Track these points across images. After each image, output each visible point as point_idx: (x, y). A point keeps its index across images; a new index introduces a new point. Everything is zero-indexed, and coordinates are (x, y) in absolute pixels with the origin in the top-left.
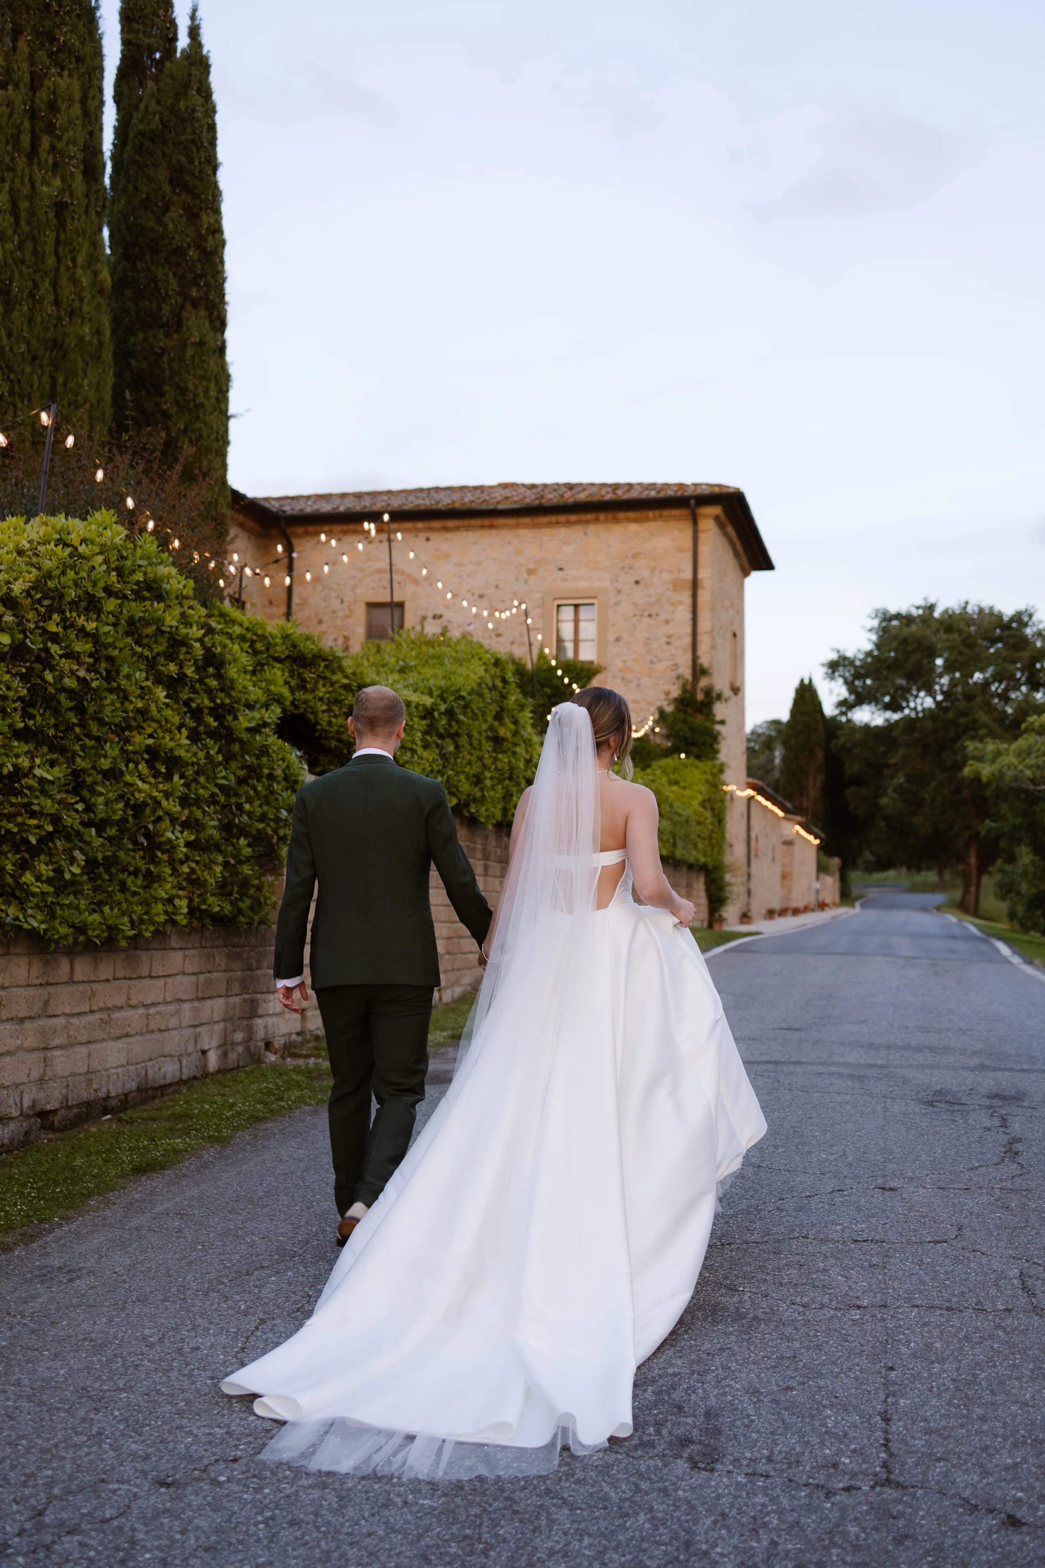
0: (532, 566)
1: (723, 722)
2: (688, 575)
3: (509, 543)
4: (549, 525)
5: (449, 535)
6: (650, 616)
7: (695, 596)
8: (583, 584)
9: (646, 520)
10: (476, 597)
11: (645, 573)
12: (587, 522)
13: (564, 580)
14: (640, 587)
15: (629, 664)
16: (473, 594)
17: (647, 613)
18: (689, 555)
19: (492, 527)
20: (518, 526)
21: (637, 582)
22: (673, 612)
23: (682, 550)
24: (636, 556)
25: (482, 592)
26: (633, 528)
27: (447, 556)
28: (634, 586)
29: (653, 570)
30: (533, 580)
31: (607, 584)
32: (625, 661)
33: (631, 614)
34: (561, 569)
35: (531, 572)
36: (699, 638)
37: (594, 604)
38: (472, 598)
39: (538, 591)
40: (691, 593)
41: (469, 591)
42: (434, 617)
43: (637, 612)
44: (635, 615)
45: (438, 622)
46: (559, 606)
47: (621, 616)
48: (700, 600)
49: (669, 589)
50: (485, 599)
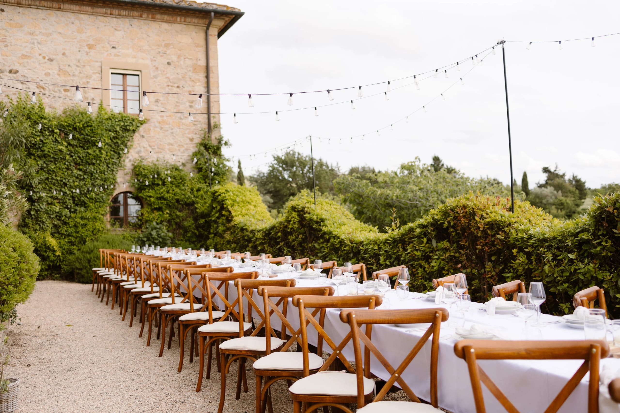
0: (91, 42)
1: (228, 160)
2: (203, 63)
3: (73, 23)
4: (104, 15)
5: (21, 10)
6: (178, 87)
7: (207, 77)
8: (131, 60)
9: (174, 22)
10: (46, 60)
11: (174, 58)
12: (133, 17)
13: (116, 55)
14: (171, 67)
15: (165, 118)
16: (44, 58)
17: (176, 85)
18: (202, 50)
19: (59, 9)
20: (80, 12)
21: (169, 64)
22: (193, 86)
23: (198, 46)
24: (167, 45)
25: (52, 57)
26: (165, 26)
27: (21, 26)
28: (167, 66)
29: (179, 57)
30: (92, 52)
31: (148, 62)
32: (162, 116)
33: (166, 84)
34: (114, 47)
35: (90, 47)
36: (212, 105)
37: (138, 75)
38: (43, 61)
39: (97, 62)
40: (205, 74)
41: (40, 55)
42: (10, 72)
43: (170, 84)
44: (168, 86)
45: (15, 75)
46: (112, 73)
47: (158, 85)
48: (212, 80)
49: (190, 70)
50: (54, 62)
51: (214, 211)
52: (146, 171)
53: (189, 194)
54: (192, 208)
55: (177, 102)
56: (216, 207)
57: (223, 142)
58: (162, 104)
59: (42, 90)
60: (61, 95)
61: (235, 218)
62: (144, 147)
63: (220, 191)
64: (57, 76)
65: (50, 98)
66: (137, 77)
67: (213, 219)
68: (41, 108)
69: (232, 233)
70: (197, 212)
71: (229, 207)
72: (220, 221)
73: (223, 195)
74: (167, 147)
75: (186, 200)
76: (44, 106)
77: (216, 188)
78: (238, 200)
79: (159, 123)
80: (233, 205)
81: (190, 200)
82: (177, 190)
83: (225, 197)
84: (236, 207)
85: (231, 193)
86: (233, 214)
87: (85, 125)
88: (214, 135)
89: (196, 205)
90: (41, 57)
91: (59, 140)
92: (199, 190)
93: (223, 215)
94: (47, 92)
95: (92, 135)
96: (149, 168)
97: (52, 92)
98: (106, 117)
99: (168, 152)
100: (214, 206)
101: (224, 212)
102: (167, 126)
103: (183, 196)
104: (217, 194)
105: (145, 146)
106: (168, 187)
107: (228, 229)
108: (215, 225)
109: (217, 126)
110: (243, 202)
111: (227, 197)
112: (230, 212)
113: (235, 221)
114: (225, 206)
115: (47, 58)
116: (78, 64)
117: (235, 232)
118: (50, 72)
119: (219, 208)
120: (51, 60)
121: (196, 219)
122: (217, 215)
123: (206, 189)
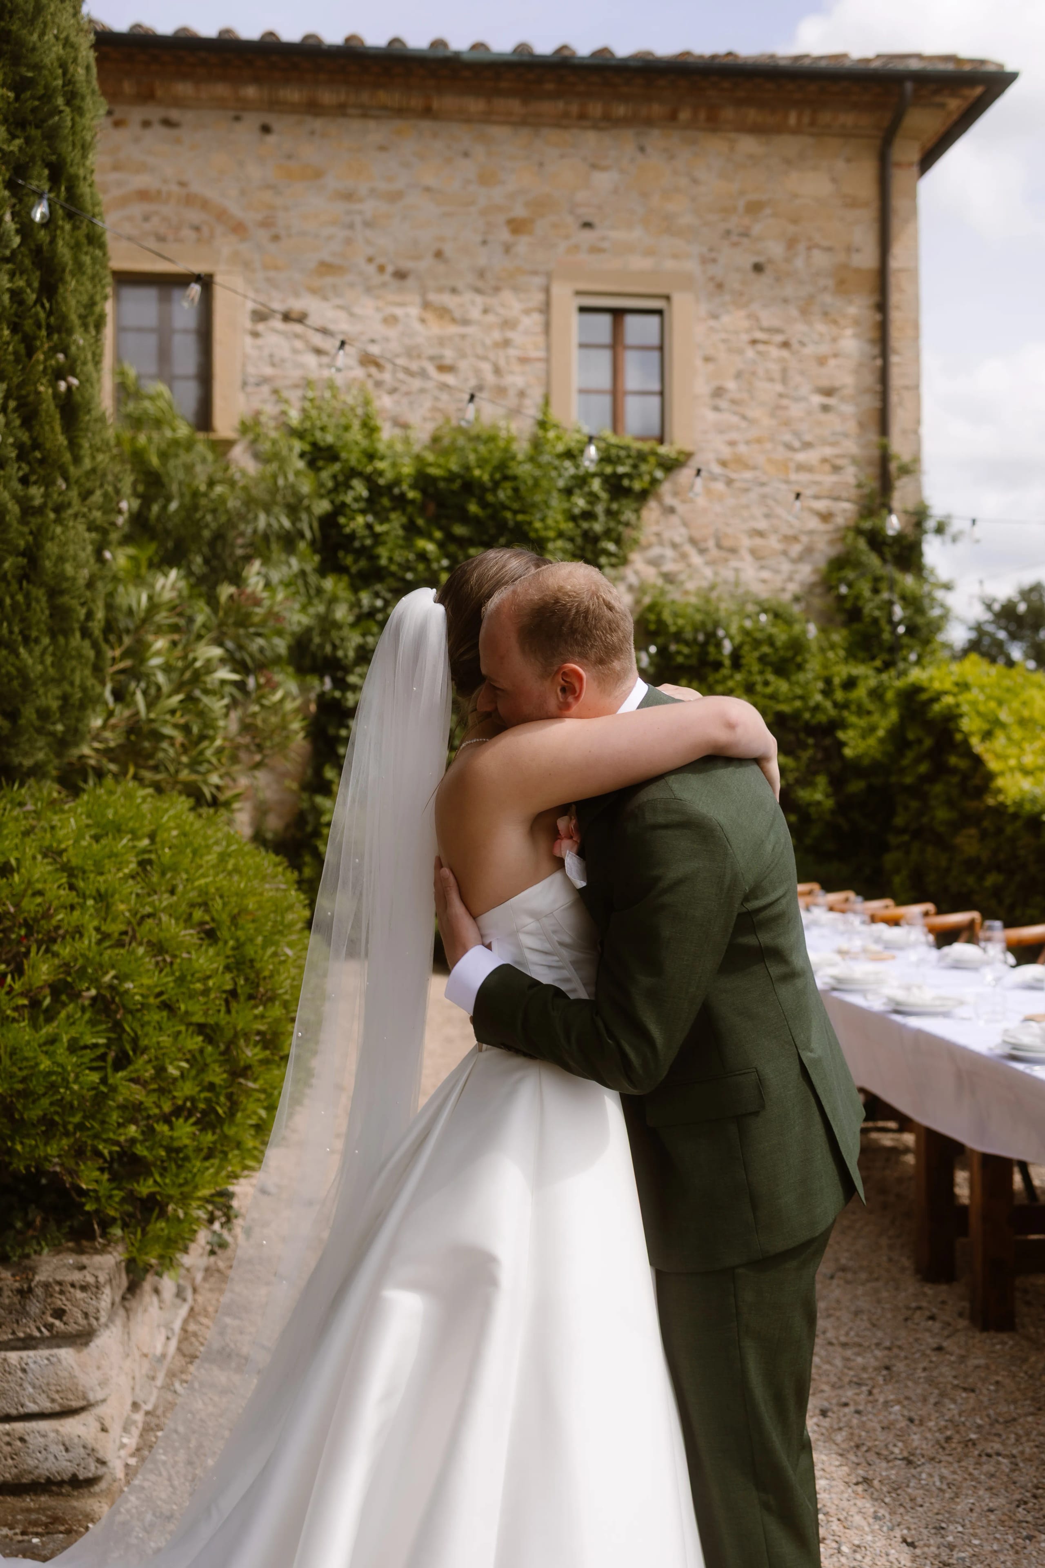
0: (520, 211)
1: (948, 587)
2: (867, 259)
3: (466, 155)
4: (561, 122)
5: (318, 124)
6: (786, 345)
7: (882, 307)
8: (639, 263)
9: (779, 129)
10: (387, 277)
11: (775, 249)
12: (649, 122)
13: (595, 250)
14: (766, 279)
15: (742, 449)
16: (381, 269)
17: (779, 338)
18: (868, 215)
19: (427, 113)
20: (487, 118)
21: (758, 268)
22: (834, 340)
23: (852, 203)
24: (754, 208)
25: (406, 264)
26: (748, 144)
27: (318, 174)
28: (752, 276)
29: (791, 243)
30: (523, 245)
31: (691, 266)
32: (732, 444)
33: (745, 337)
34: (587, 225)
35: (517, 226)
36: (894, 398)
37: (659, 312)
38: (377, 279)
39: (535, 273)
40: (874, 299)
41: (370, 260)
42: (287, 317)
43: (759, 335)
44: (754, 342)
45: (297, 328)
46: (583, 310)
47: (724, 341)
48: (896, 316)
49: (825, 288)
50: (411, 282)
51: (910, 756)
52: (681, 622)
53: (818, 697)
54: (827, 742)
55: (781, 396)
56: (920, 741)
57: (930, 524)
58: (733, 402)
59: (373, 370)
60: (430, 385)
61: (1000, 782)
62: (674, 546)
63: (937, 685)
64: (417, 326)
65: (396, 396)
66: (654, 320)
67: (908, 780)
68: (370, 428)
69: (984, 835)
70: (842, 757)
71: (975, 741)
72: (938, 788)
73: (949, 700)
74: (746, 542)
75: (807, 715)
76: (379, 422)
77: (916, 675)
78: (1004, 716)
79: (724, 464)
80: (987, 735)
81: (822, 718)
82: (783, 686)
83: (958, 705)
84: (1000, 741)
85: (975, 694)
86: (993, 765)
87: (498, 476)
88: (901, 498)
89: (841, 735)
90: (371, 269)
91: (420, 522)
92: (850, 684)
93: (953, 771)
94: (387, 376)
95: (516, 506)
96: (690, 610)
97: (401, 375)
98: (560, 448)
99: (748, 558)
100: (911, 736)
101: (953, 760)
102: (748, 475)
103: (798, 704)
104: (924, 696)
105: (677, 539)
106: (750, 672)
107: (965, 820)
108: (914, 804)
109: (910, 469)
110: (1022, 722)
111: (965, 708)
112: (977, 761)
113: (999, 791)
114: (959, 737)
115: (390, 269)
116: (480, 284)
117: (1000, 831)
118: (399, 312)
119: (928, 742)
120: (401, 275)
121: (837, 783)
122: (923, 768)
123: (872, 682)
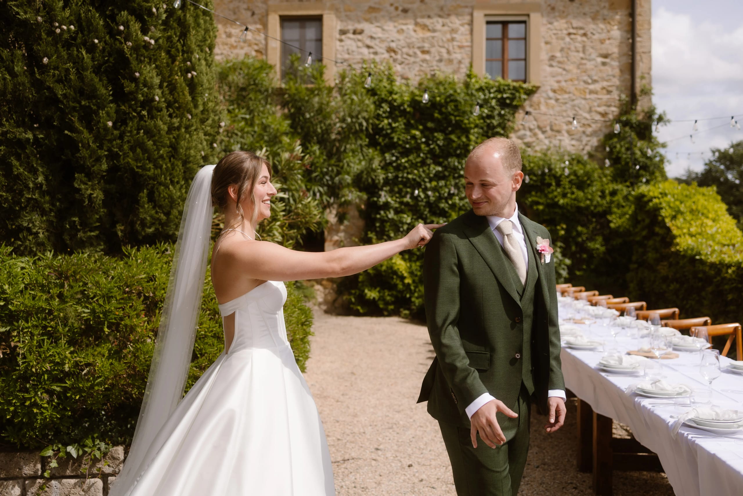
6: (585, 35)
7: (632, 14)
10: (399, 12)
14: (575, 4)
15: (563, 84)
16: (397, 9)
17: (582, 32)
22: (608, 31)
25: (408, 6)
28: (569, 3)
32: (558, 82)
33: (565, 32)
36: (638, 58)
37: (524, 22)
38: (395, 13)
39: (466, 7)
40: (629, 11)
41: (392, 5)
42: (355, 33)
43: (572, 31)
44: (569, 34)
45: (359, 37)
46: (488, 23)
47: (555, 34)
48: (639, 19)
49: (604, 7)
50: (410, 14)
51: (639, 227)
52: (532, 165)
53: (599, 199)
54: (602, 220)
55: (582, 59)
56: (643, 220)
57: (656, 117)
58: (559, 62)
59: (393, 54)
60: (418, 60)
61: (678, 240)
62: (531, 130)
63: (651, 194)
64: (412, 33)
65: (403, 66)
66: (523, 26)
67: (638, 239)
68: (391, 80)
69: (670, 265)
70: (609, 227)
71: (667, 220)
72: (651, 243)
73: (656, 201)
74: (565, 127)
75: (592, 208)
76: (395, 77)
77: (643, 189)
78: (682, 208)
79: (554, 91)
80: (674, 218)
81: (600, 209)
82: (581, 194)
83: (661, 203)
84: (680, 221)
85: (669, 198)
86: (675, 232)
87: (448, 100)
88: (641, 106)
89: (609, 218)
90: (392, 9)
91: (412, 122)
92: (614, 193)
93: (657, 234)
94: (399, 57)
95: (456, 113)
96: (536, 160)
97: (405, 56)
98: (477, 86)
99: (566, 135)
100: (639, 218)
101: (657, 229)
102: (566, 96)
103: (588, 202)
104: (645, 199)
105: (532, 127)
106: (564, 188)
107: (664, 257)
108: (640, 250)
109: (647, 92)
110: (692, 211)
111: (664, 205)
112: (669, 230)
113: (678, 244)
114: (660, 218)
115: (400, 8)
116: (441, 13)
117: (678, 263)
118: (404, 27)
119: (647, 221)
120: (405, 11)
121: (606, 240)
122: (644, 233)
123: (625, 192)
